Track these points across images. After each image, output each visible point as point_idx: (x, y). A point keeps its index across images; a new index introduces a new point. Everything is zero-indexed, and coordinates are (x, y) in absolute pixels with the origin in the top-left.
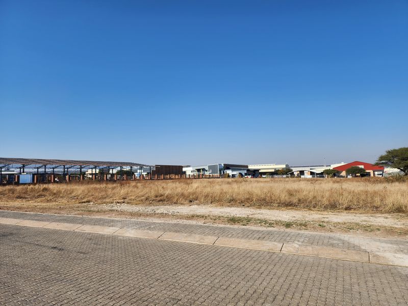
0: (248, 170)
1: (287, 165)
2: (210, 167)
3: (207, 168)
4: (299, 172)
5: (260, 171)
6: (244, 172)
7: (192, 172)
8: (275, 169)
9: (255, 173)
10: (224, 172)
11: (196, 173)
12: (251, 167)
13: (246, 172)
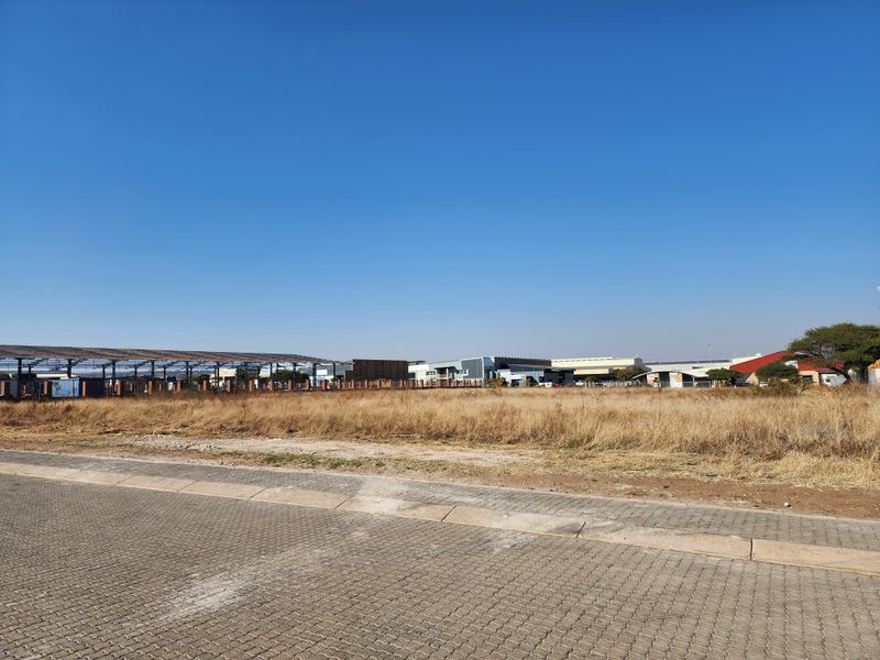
0: (547, 371)
1: (637, 360)
2: (465, 364)
3: (459, 367)
4: (657, 376)
5: (575, 373)
6: (537, 375)
7: (427, 373)
8: (610, 368)
9: (563, 378)
10: (494, 375)
11: (437, 377)
12: (557, 364)
13: (542, 374)
